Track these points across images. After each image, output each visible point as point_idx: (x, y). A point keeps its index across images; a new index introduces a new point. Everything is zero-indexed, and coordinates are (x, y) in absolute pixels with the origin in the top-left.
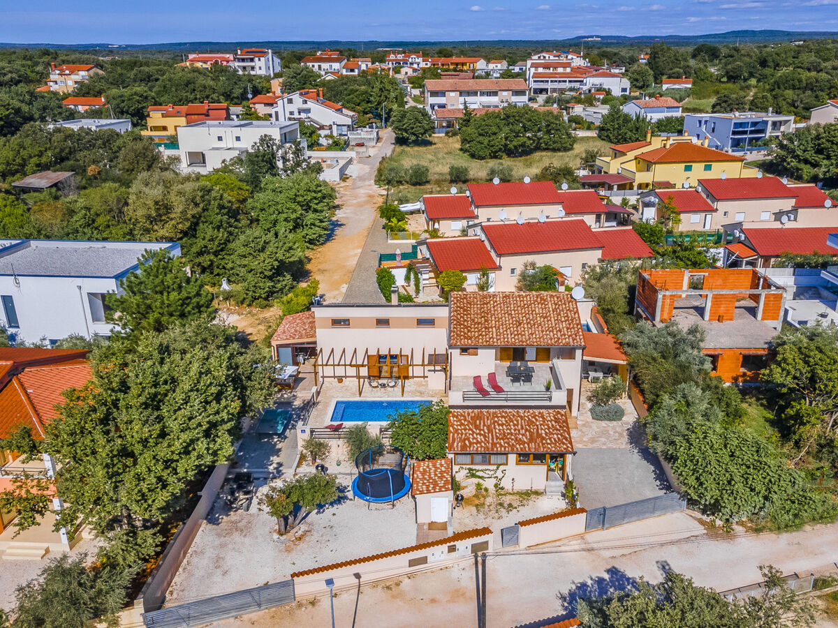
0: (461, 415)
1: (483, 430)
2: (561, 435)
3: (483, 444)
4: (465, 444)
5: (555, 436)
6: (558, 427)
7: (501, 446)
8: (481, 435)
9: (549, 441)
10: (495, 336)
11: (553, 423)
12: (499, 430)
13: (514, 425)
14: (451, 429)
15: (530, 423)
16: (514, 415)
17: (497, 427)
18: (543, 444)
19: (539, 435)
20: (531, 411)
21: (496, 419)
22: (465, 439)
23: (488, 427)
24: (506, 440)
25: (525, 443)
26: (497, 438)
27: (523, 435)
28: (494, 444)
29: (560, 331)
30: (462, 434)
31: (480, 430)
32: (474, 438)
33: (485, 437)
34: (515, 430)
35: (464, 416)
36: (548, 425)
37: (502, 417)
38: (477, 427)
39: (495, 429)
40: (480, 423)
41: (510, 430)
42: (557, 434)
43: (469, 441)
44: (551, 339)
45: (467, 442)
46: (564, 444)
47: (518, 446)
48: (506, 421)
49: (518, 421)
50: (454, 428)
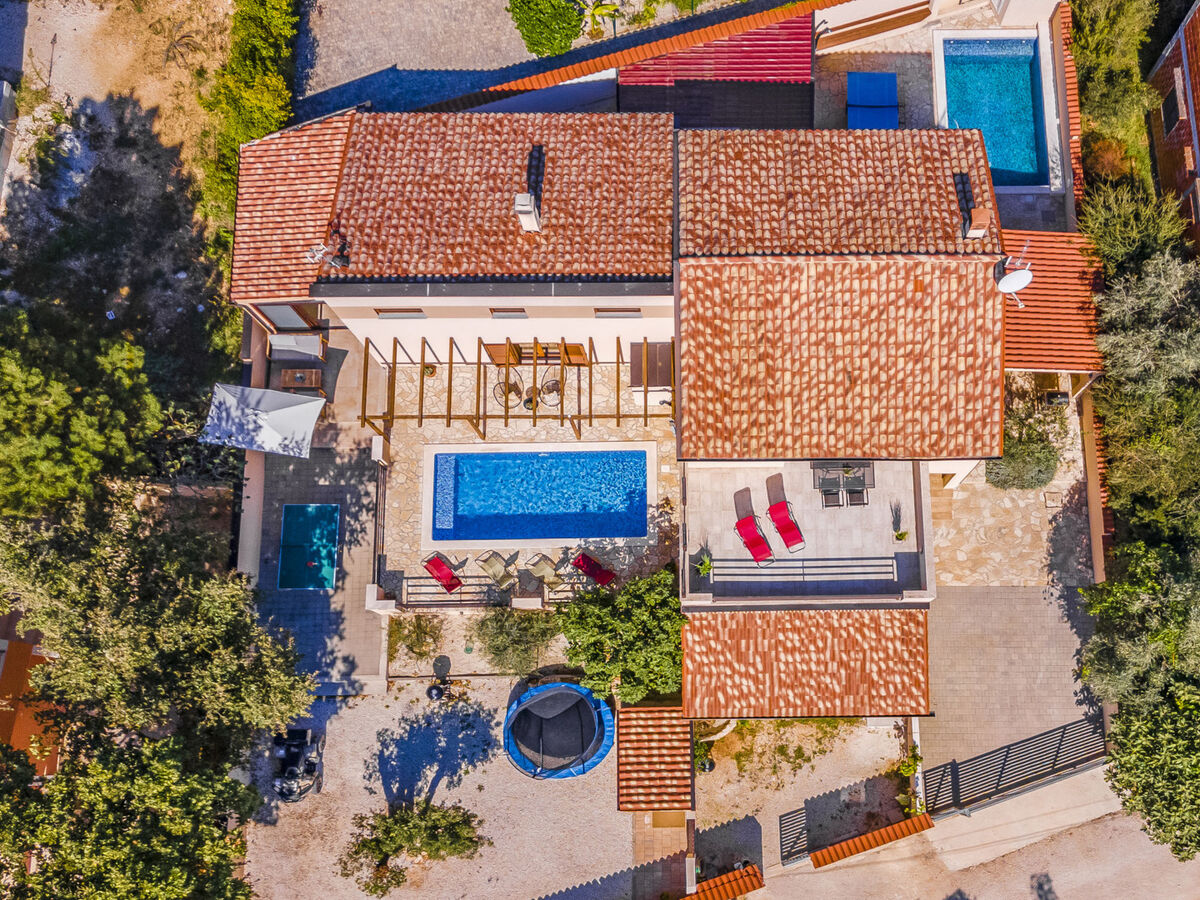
0: (709, 627)
1: (754, 665)
2: (910, 675)
3: (753, 701)
4: (717, 700)
5: (898, 679)
6: (906, 656)
7: (788, 704)
8: (747, 675)
9: (883, 692)
10: (788, 428)
11: (898, 644)
12: (787, 663)
13: (818, 651)
14: (688, 662)
15: (851, 644)
16: (818, 626)
17: (782, 656)
18: (872, 697)
19: (866, 678)
20: (855, 614)
21: (781, 637)
22: (717, 688)
23: (764, 656)
24: (798, 691)
25: (834, 693)
26: (782, 684)
27: (833, 675)
28: (773, 701)
29: (948, 407)
30: (710, 675)
31: (747, 664)
32: (734, 686)
33: (756, 680)
34: (818, 663)
35: (715, 629)
36: (886, 650)
37: (795, 629)
38: (741, 657)
39: (778, 659)
40: (748, 648)
41: (808, 663)
42: (902, 673)
43: (725, 693)
44: (923, 436)
45: (720, 696)
46: (911, 695)
47: (821, 705)
48: (802, 641)
49: (824, 639)
50: (693, 661)
